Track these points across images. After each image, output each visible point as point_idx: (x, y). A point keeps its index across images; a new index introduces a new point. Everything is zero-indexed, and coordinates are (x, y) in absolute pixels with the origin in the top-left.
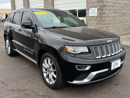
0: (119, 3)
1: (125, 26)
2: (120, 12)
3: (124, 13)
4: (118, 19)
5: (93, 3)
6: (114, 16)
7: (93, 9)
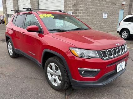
0: (90, 8)
1: (97, 26)
2: (93, 16)
3: (96, 16)
4: (91, 21)
5: (69, 7)
6: (87, 19)
7: (70, 12)
